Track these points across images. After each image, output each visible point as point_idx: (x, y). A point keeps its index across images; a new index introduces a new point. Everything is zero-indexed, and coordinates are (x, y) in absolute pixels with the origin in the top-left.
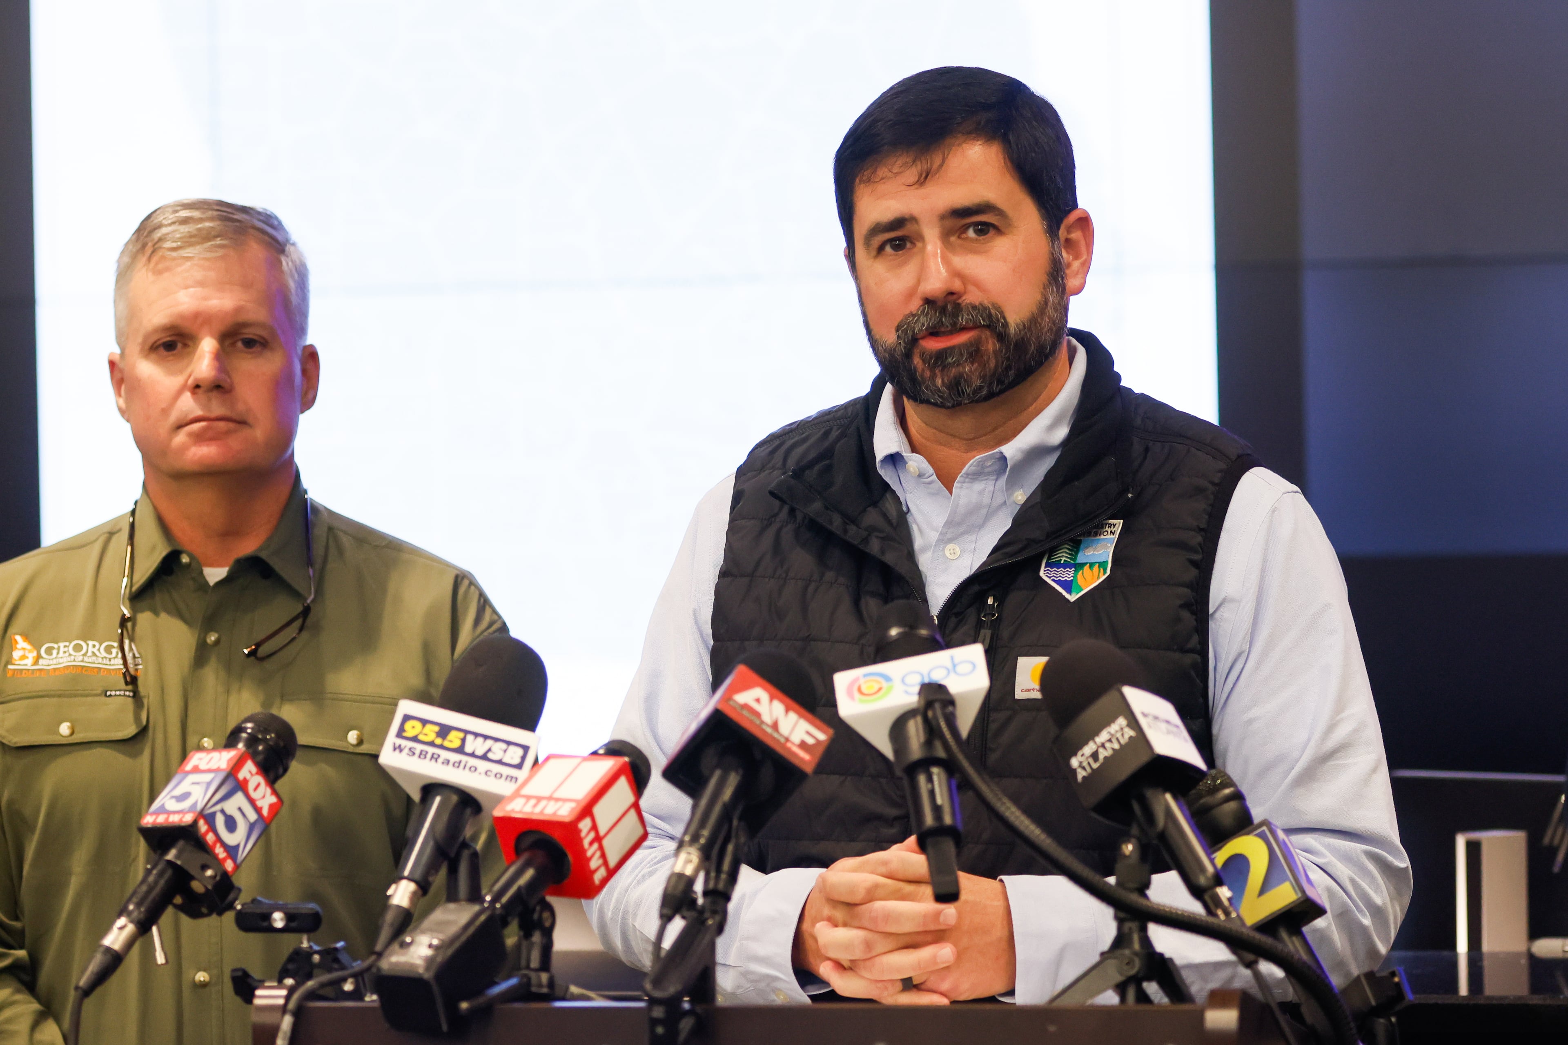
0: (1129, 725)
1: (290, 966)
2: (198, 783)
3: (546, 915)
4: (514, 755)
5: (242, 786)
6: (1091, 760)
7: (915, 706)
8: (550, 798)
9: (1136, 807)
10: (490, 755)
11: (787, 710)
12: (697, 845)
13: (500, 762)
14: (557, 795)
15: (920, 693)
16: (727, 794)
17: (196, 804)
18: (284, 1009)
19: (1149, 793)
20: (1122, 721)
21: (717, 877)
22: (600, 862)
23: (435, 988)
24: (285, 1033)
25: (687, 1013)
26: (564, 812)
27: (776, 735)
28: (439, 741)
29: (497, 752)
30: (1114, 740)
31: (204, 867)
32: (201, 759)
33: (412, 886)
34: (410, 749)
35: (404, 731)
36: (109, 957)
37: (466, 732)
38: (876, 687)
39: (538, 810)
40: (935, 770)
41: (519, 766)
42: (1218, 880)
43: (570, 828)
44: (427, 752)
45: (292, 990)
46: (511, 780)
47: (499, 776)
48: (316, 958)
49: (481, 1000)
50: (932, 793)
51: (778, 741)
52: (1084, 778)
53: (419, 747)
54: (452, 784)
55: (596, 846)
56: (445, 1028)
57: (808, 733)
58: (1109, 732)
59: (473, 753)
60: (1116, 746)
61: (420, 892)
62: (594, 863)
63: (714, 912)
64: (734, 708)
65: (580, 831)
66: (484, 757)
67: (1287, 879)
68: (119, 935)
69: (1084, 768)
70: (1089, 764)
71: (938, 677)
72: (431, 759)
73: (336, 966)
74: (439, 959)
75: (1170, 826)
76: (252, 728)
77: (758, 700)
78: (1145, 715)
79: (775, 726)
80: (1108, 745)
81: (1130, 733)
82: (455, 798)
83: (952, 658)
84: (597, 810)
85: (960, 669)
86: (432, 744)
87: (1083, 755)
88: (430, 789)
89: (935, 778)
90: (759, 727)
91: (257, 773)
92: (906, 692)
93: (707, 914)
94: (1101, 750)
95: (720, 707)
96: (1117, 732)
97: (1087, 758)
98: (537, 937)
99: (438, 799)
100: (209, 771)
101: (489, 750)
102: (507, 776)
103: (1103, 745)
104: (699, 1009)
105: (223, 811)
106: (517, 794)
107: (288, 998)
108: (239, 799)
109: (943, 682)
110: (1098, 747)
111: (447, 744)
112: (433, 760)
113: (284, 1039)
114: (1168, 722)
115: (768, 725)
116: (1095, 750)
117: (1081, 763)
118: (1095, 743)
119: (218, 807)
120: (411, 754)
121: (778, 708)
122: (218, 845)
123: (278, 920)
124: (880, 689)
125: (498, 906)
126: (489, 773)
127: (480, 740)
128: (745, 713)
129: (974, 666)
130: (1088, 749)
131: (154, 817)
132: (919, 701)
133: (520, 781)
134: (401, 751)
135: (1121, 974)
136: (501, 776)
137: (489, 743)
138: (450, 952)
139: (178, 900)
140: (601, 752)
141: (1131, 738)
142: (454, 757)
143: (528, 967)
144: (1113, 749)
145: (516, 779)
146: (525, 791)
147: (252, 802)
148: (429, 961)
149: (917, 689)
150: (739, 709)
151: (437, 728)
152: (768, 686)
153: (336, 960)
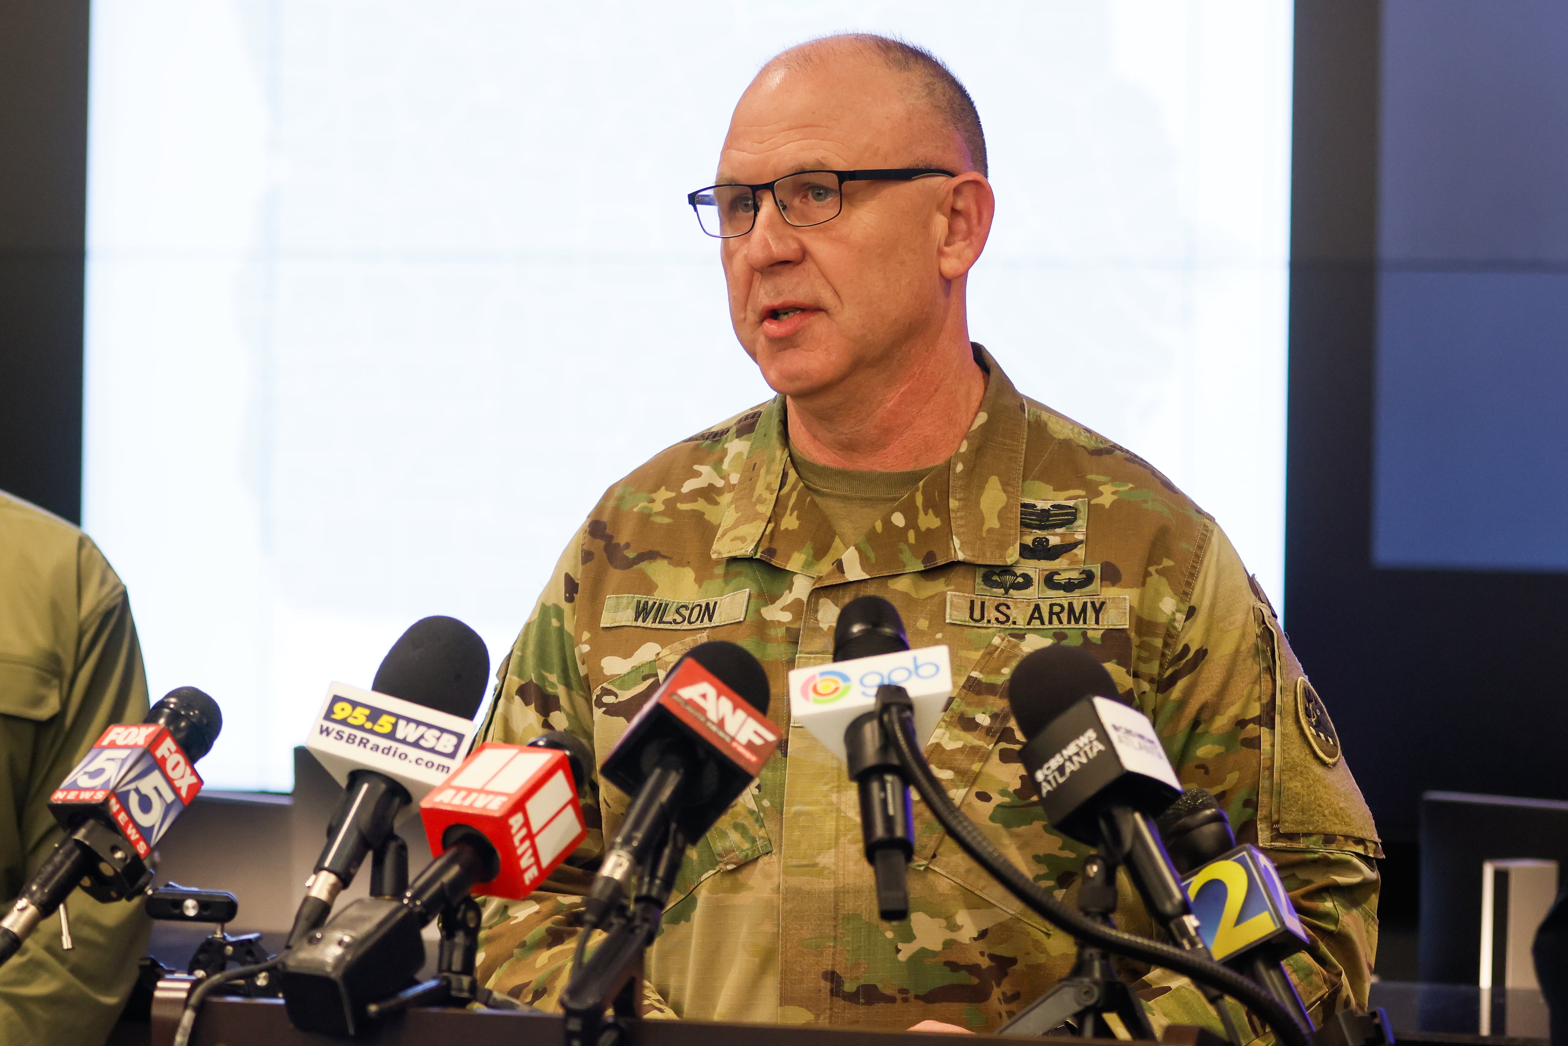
0: (1098, 739)
1: (202, 957)
2: (113, 760)
3: (471, 915)
4: (447, 743)
5: (159, 765)
6: (1057, 774)
7: (872, 709)
8: (481, 791)
9: (1103, 825)
10: (422, 743)
11: (735, 707)
12: (629, 848)
13: (432, 750)
14: (489, 788)
15: (877, 696)
16: (666, 793)
17: (109, 781)
18: (185, 1003)
19: (1118, 812)
20: (1091, 734)
21: (651, 883)
22: (532, 860)
23: (342, 989)
24: (185, 1029)
25: (609, 1027)
26: (494, 806)
27: (721, 734)
28: (368, 725)
29: (430, 738)
30: (1082, 753)
31: (114, 849)
32: (118, 734)
33: (332, 878)
34: (338, 733)
35: (333, 713)
36: (7, 939)
37: (398, 717)
38: (833, 687)
39: (467, 803)
40: (889, 778)
41: (452, 756)
42: (1186, 908)
43: (501, 824)
44: (355, 737)
45: (196, 984)
46: (442, 770)
47: (429, 765)
48: (229, 949)
49: (392, 1002)
50: (884, 802)
51: (723, 740)
52: (1048, 792)
53: (347, 731)
54: (381, 772)
55: (527, 843)
56: (352, 1031)
57: (756, 733)
58: (1077, 745)
59: (405, 738)
60: (1084, 760)
61: (341, 885)
62: (524, 863)
63: (645, 920)
64: (678, 704)
65: (511, 827)
66: (416, 744)
67: (1266, 908)
68: (19, 917)
69: (1049, 782)
70: (1054, 777)
71: (898, 679)
72: (359, 745)
73: (249, 959)
74: (349, 958)
75: (1138, 848)
76: (174, 704)
77: (704, 696)
78: (1116, 728)
79: (721, 724)
80: (1075, 758)
81: (1099, 747)
82: (383, 787)
83: (915, 659)
84: (530, 805)
85: (922, 671)
86: (361, 728)
87: (1048, 768)
88: (358, 775)
89: (889, 786)
90: (704, 724)
91: (176, 752)
92: (864, 693)
93: (637, 922)
94: (1068, 764)
95: (661, 702)
96: (1085, 745)
97: (1053, 771)
98: (460, 938)
99: (365, 787)
100: (126, 747)
101: (422, 737)
102: (439, 765)
103: (1070, 759)
104: (622, 1023)
105: (137, 790)
106: (447, 785)
107: (190, 992)
108: (155, 778)
109: (903, 685)
110: (1065, 760)
111: (377, 728)
112: (362, 745)
113: (184, 1035)
114: (1141, 737)
115: (713, 723)
116: (1061, 763)
117: (1046, 776)
118: (1062, 756)
119: (132, 786)
120: (338, 737)
121: (726, 705)
122: (131, 826)
123: (191, 908)
124: (836, 689)
125: (418, 903)
126: (420, 761)
127: (412, 726)
128: (689, 708)
129: (938, 668)
130: (1055, 762)
131: (65, 793)
132: (876, 704)
133: (452, 772)
134: (328, 734)
135: (1079, 1004)
136: (433, 764)
137: (422, 729)
138: (361, 951)
139: (86, 882)
140: (541, 743)
141: (1100, 752)
142: (384, 743)
143: (449, 970)
144: (1080, 763)
145: (449, 768)
146: (455, 783)
147: (170, 781)
148: (340, 960)
149: (874, 691)
150: (683, 704)
151: (367, 712)
152: (716, 681)
153: (250, 953)
